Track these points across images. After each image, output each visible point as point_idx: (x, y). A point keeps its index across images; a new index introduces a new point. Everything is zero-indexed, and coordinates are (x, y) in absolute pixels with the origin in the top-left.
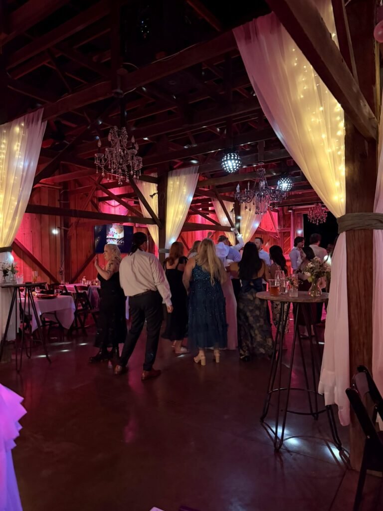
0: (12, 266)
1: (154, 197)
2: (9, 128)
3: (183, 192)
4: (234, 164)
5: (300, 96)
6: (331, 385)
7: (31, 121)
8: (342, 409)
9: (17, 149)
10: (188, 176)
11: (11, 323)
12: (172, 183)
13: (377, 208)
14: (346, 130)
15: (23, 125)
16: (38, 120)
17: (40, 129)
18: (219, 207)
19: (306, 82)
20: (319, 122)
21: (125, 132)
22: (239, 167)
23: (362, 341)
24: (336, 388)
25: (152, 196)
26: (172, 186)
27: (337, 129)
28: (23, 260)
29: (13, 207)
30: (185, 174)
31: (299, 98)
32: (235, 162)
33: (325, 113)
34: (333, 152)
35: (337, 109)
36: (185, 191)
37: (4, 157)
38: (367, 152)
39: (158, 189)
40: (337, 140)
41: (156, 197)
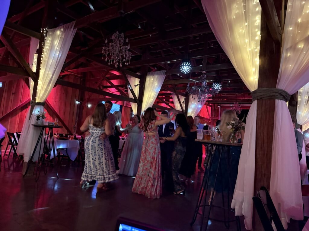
0: (43, 114)
1: (137, 86)
2: (54, 32)
3: (155, 85)
4: (188, 69)
5: (233, 17)
6: (240, 200)
7: (67, 28)
8: (247, 218)
9: (56, 44)
10: (159, 76)
11: (37, 150)
12: (149, 79)
13: (279, 85)
14: (261, 37)
15: (62, 30)
16: (71, 28)
17: (72, 33)
18: (175, 99)
19: (238, 8)
20: (244, 32)
21: (123, 36)
22: (191, 71)
23: (263, 172)
24: (243, 204)
25: (136, 86)
26: (149, 81)
27: (256, 36)
28: (52, 117)
29: (49, 78)
30: (157, 74)
31: (232, 18)
32: (188, 67)
33: (248, 27)
34: (252, 50)
35: (257, 23)
36: (156, 84)
37: (48, 48)
38: (274, 50)
39: (140, 82)
40: (255, 43)
41: (138, 87)
